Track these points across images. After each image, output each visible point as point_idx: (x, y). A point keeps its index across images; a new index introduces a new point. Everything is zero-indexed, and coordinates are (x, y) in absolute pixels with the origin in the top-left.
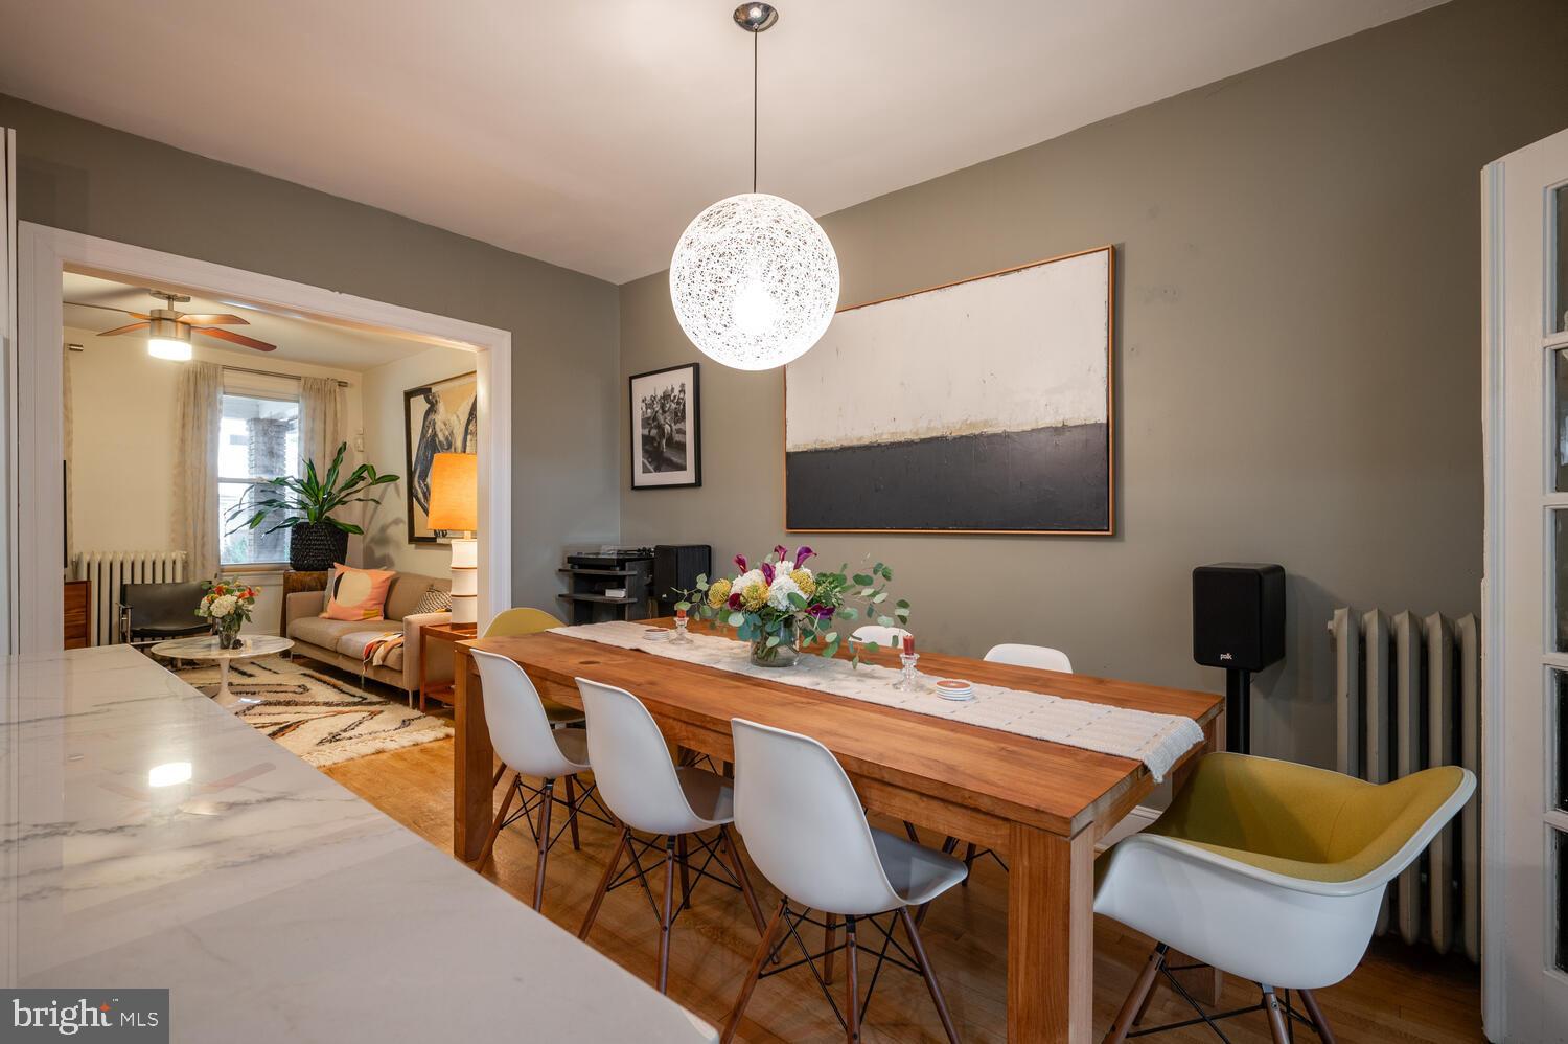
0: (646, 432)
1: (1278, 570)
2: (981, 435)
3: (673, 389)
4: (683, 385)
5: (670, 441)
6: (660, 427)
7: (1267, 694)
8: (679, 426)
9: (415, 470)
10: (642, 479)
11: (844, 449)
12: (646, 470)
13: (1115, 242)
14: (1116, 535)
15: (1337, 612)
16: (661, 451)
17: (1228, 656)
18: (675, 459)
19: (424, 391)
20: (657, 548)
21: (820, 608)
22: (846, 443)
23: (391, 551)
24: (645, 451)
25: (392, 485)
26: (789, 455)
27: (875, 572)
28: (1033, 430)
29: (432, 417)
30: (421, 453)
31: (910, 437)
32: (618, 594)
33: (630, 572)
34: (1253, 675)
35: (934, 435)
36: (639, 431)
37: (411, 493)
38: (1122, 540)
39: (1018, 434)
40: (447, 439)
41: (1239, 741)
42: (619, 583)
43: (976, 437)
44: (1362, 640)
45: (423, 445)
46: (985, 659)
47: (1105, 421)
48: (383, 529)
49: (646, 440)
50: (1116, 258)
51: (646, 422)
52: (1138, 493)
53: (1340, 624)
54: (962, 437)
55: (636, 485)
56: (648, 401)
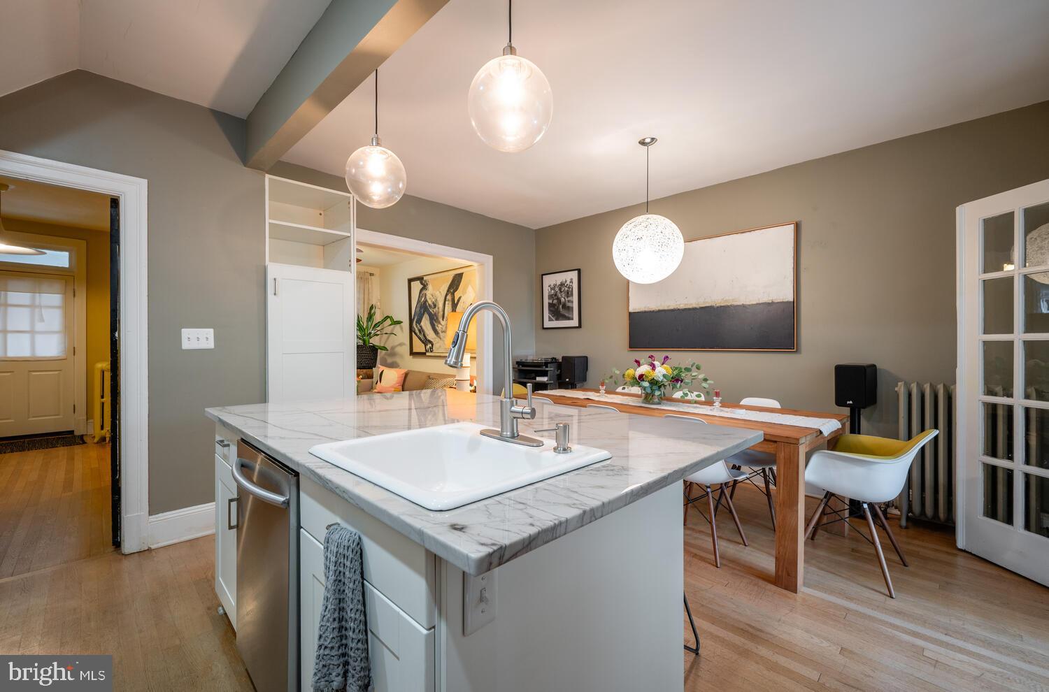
0: (551, 301)
1: (873, 367)
2: (731, 306)
3: (566, 281)
4: (572, 279)
5: (564, 306)
6: (559, 300)
7: (869, 420)
8: (569, 299)
9: (414, 318)
10: (547, 324)
11: (660, 311)
12: (550, 320)
13: (797, 220)
14: (798, 351)
15: (899, 384)
16: (559, 310)
17: (851, 402)
18: (567, 315)
19: (420, 279)
20: (563, 358)
21: (676, 380)
22: (661, 308)
23: (398, 360)
24: (550, 310)
25: (398, 326)
26: (630, 314)
27: (692, 366)
28: (757, 304)
29: (424, 292)
30: (418, 310)
31: (694, 306)
32: (545, 379)
33: (550, 368)
34: (862, 411)
35: (708, 305)
36: (546, 301)
37: (411, 330)
38: (800, 353)
39: (749, 305)
40: (433, 303)
41: (855, 429)
42: (544, 374)
43: (728, 307)
44: (910, 395)
45: (419, 306)
46: (741, 404)
47: (792, 300)
48: (393, 348)
49: (551, 305)
50: (798, 228)
51: (550, 297)
52: (808, 332)
53: (901, 389)
54: (721, 306)
55: (545, 327)
56: (552, 286)
